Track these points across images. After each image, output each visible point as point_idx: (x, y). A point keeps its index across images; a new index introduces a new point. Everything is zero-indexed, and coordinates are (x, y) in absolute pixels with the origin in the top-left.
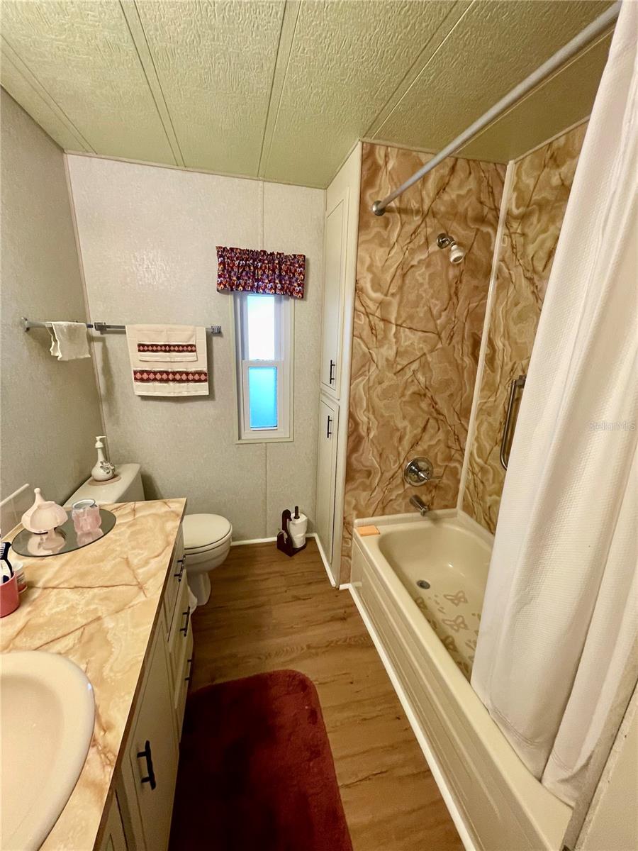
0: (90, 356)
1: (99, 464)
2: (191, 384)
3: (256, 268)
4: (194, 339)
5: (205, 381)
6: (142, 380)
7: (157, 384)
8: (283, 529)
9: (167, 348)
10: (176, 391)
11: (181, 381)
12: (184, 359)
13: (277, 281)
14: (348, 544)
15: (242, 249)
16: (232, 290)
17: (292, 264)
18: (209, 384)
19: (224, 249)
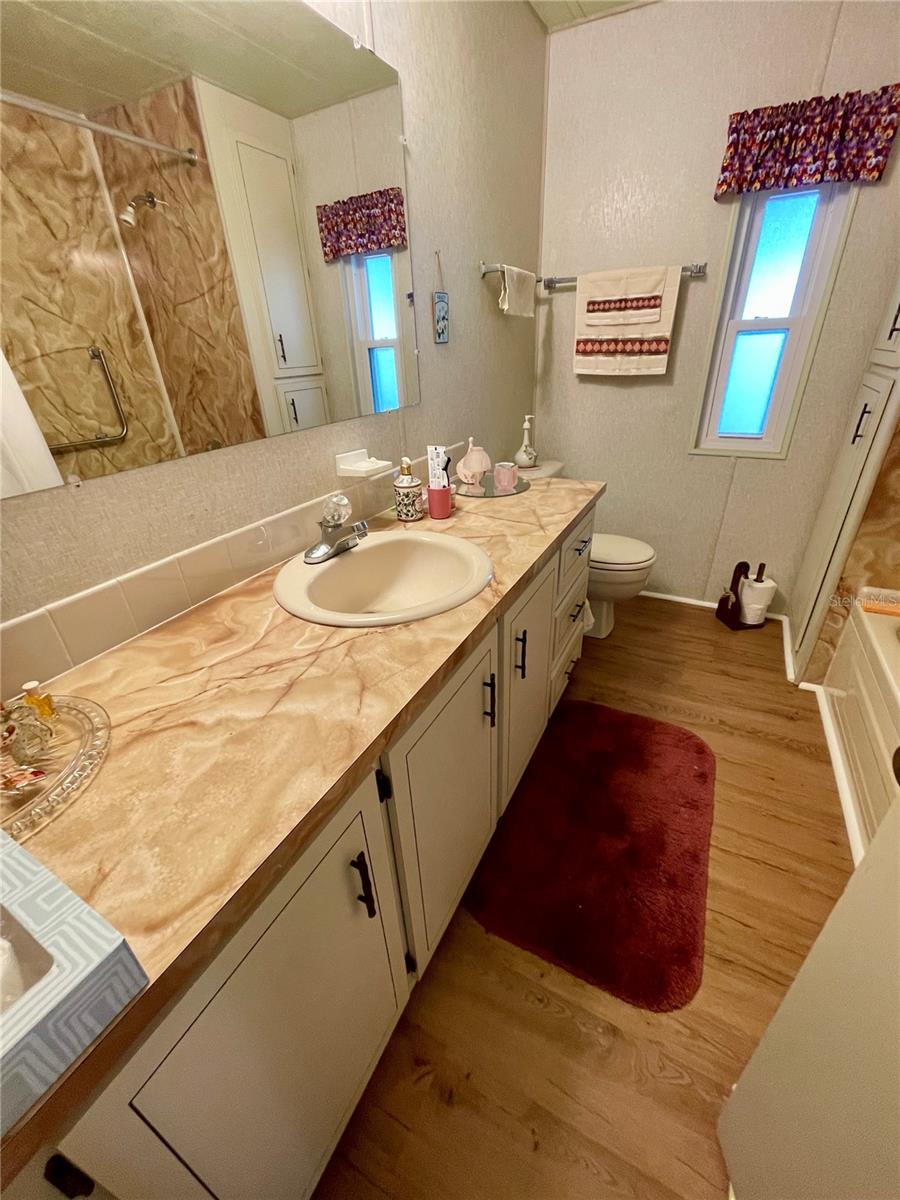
0: (533, 316)
1: (523, 448)
2: (645, 357)
3: (794, 137)
4: (660, 287)
5: (665, 352)
6: (585, 353)
7: (601, 358)
8: (731, 590)
9: (623, 305)
10: (624, 367)
11: (632, 353)
12: (642, 320)
13: (831, 155)
14: (835, 621)
15: (775, 105)
16: (740, 190)
17: (874, 110)
18: (669, 356)
19: (742, 115)
